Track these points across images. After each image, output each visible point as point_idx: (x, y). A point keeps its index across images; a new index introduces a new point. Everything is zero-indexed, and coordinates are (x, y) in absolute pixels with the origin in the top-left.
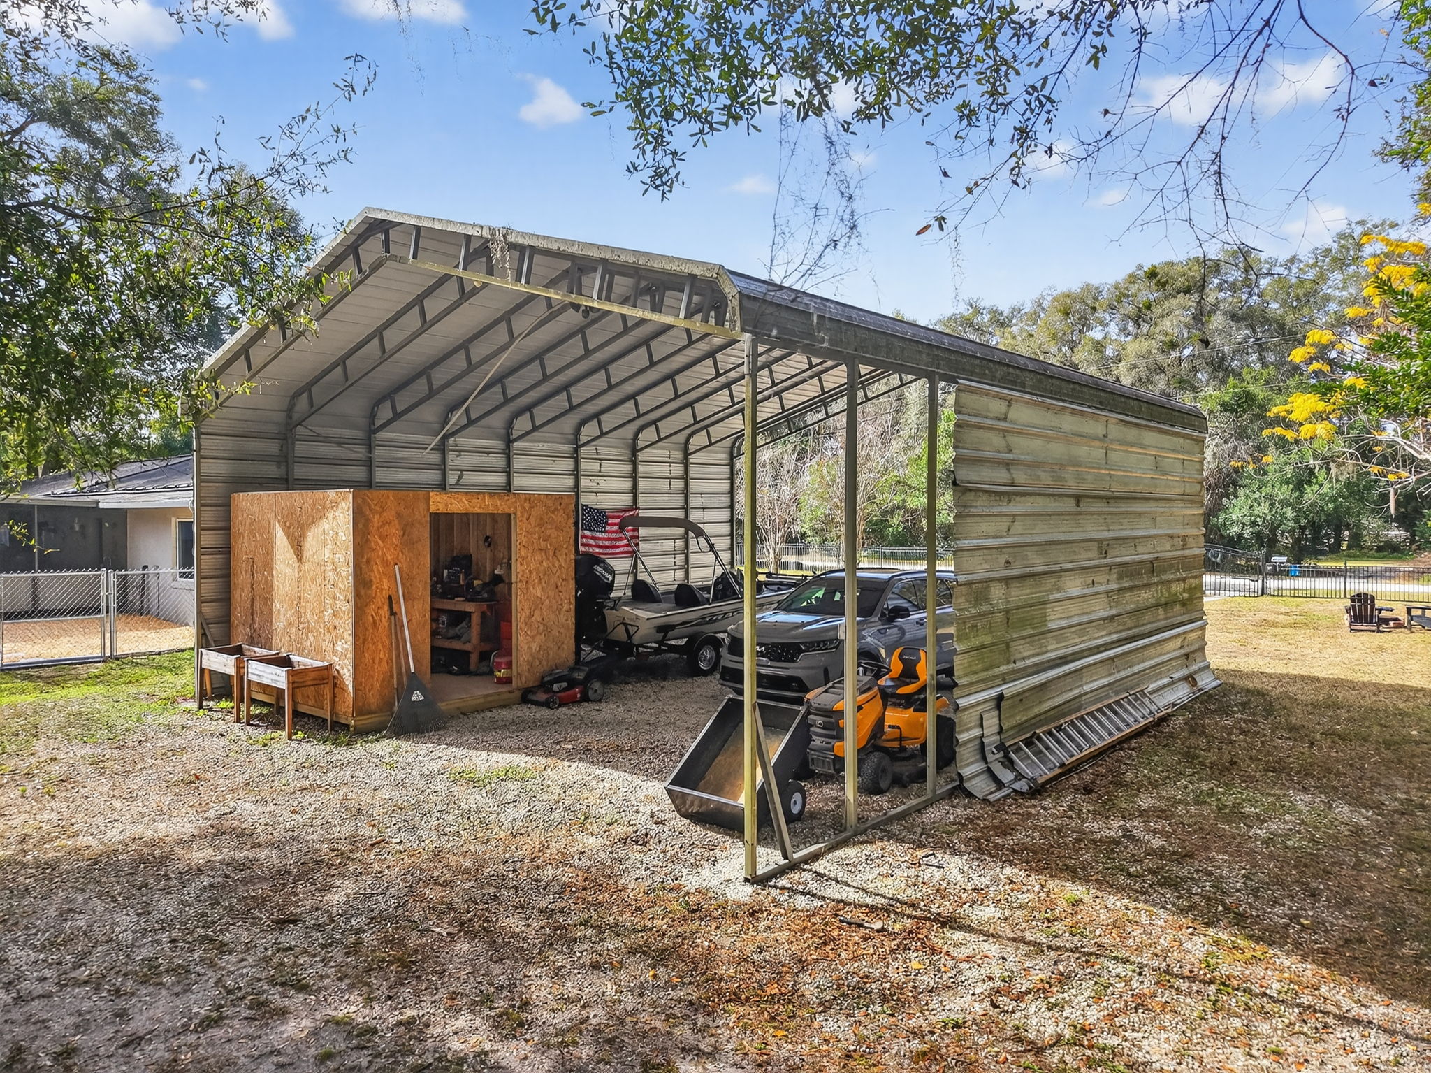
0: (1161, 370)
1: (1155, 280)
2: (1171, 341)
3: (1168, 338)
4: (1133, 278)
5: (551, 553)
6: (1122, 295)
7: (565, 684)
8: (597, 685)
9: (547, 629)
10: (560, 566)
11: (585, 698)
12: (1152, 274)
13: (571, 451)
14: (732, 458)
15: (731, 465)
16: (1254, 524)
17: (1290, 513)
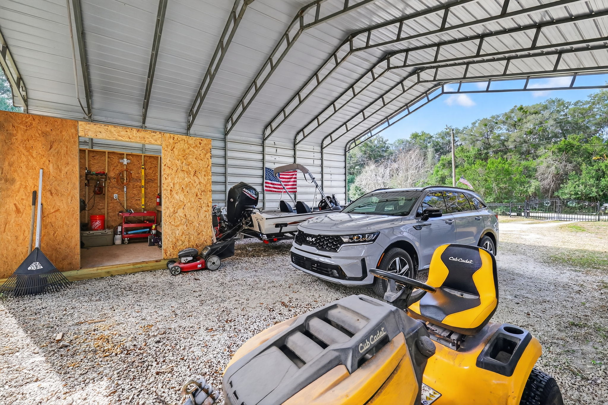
0: (525, 142)
1: (522, 111)
2: (530, 131)
3: (529, 130)
4: (512, 111)
5: (192, 173)
6: (508, 117)
7: (190, 258)
8: (215, 259)
9: (189, 223)
10: (200, 183)
11: (205, 268)
12: (521, 108)
13: (261, 142)
14: (345, 152)
15: (345, 155)
16: (576, 194)
17: (594, 189)
